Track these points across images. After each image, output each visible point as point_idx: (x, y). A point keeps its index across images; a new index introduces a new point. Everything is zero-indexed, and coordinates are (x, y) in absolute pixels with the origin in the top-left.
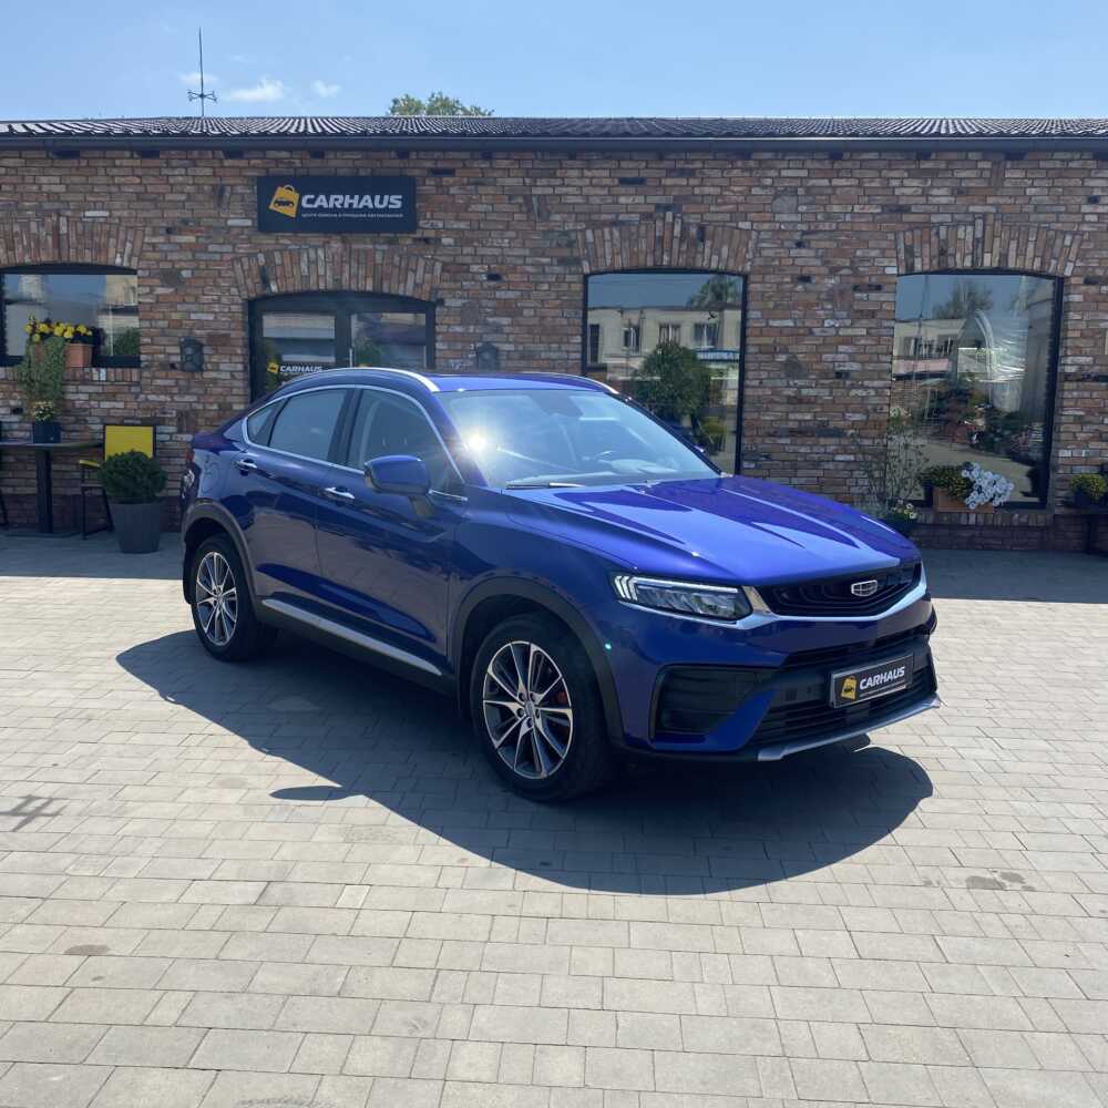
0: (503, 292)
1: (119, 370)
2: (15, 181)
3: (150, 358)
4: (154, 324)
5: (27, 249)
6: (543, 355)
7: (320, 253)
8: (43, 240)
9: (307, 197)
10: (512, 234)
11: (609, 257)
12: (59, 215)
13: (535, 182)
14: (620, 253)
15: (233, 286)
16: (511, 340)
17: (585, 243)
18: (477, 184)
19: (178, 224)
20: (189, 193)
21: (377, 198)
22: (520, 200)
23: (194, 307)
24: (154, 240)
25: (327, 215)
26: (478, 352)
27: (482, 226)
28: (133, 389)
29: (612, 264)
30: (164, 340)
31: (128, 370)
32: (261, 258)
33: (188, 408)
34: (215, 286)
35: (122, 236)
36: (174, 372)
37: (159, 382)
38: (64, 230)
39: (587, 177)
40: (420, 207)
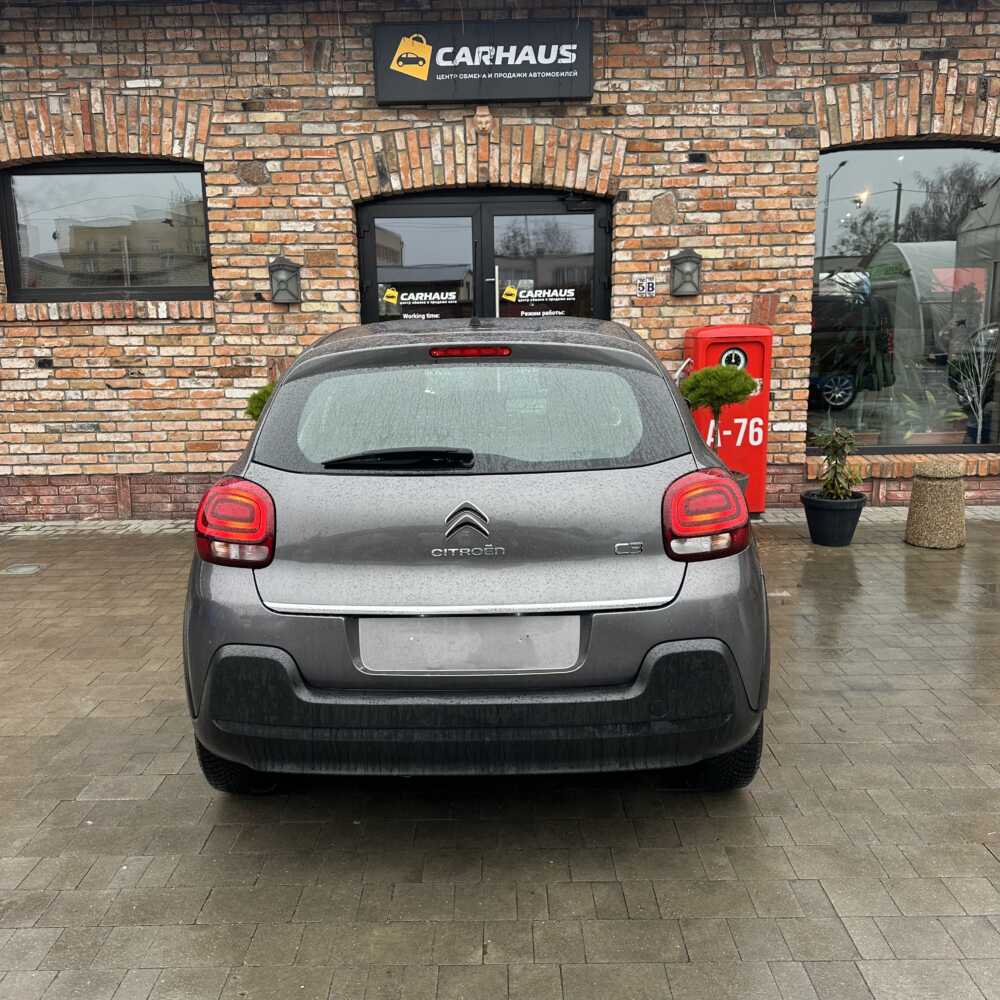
0: (710, 177)
1: (185, 304)
2: (23, 40)
3: (228, 287)
4: (229, 240)
5: (46, 137)
6: (761, 265)
7: (459, 131)
8: (68, 123)
9: (442, 52)
10: (724, 97)
11: (855, 125)
12: (90, 87)
13: (758, 22)
14: (873, 119)
15: (337, 183)
16: (718, 244)
17: (825, 107)
18: (677, 28)
19: (260, 96)
20: (273, 50)
21: (542, 49)
22: (737, 49)
23: (285, 214)
24: (225, 121)
25: (471, 76)
26: (675, 262)
27: (682, 87)
28: (206, 329)
29: (859, 133)
30: (246, 261)
31: (199, 302)
32: (377, 142)
33: (284, 354)
34: (316, 183)
35: (180, 113)
36: (261, 304)
37: (241, 319)
38: (97, 108)
39: (829, 14)
40: (597, 60)
